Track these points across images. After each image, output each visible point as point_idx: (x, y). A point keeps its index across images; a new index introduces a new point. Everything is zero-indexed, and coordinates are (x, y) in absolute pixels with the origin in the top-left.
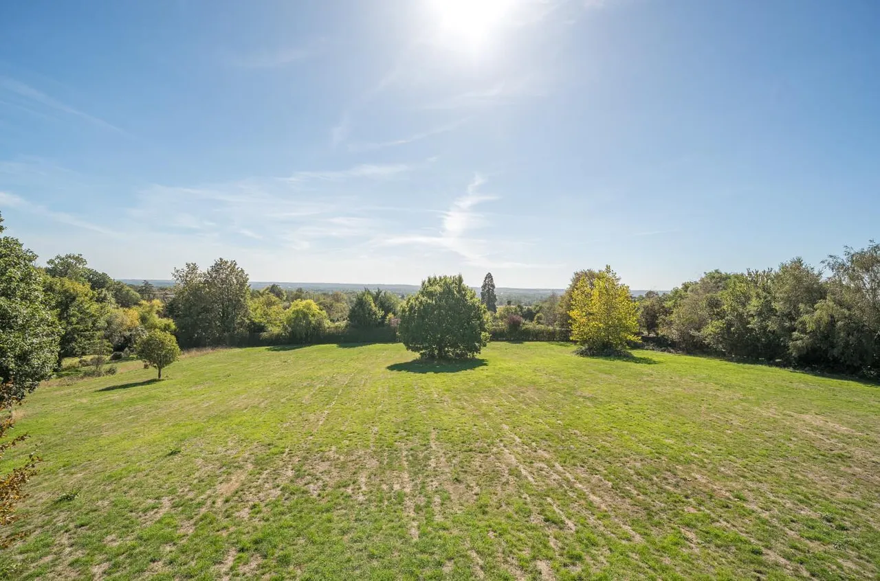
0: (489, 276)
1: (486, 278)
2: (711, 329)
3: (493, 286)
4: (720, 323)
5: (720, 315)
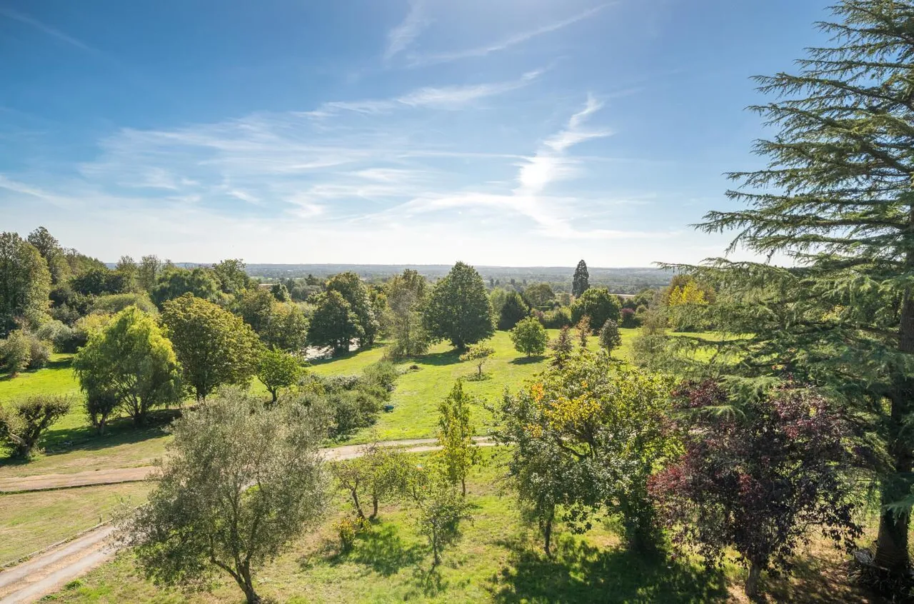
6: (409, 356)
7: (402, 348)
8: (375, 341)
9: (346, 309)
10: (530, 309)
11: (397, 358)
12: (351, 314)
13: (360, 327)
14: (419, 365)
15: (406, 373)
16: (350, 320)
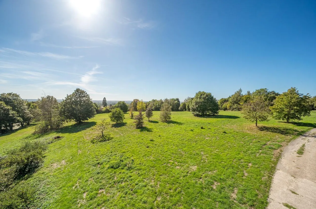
0: (105, 98)
1: (104, 99)
2: (153, 107)
3: (106, 101)
4: (154, 107)
5: (154, 106)
6: (52, 129)
7: (47, 126)
8: (31, 123)
9: (8, 110)
10: (98, 108)
11: (44, 131)
12: (11, 112)
13: (18, 118)
14: (60, 135)
15: (52, 142)
16: (11, 115)
